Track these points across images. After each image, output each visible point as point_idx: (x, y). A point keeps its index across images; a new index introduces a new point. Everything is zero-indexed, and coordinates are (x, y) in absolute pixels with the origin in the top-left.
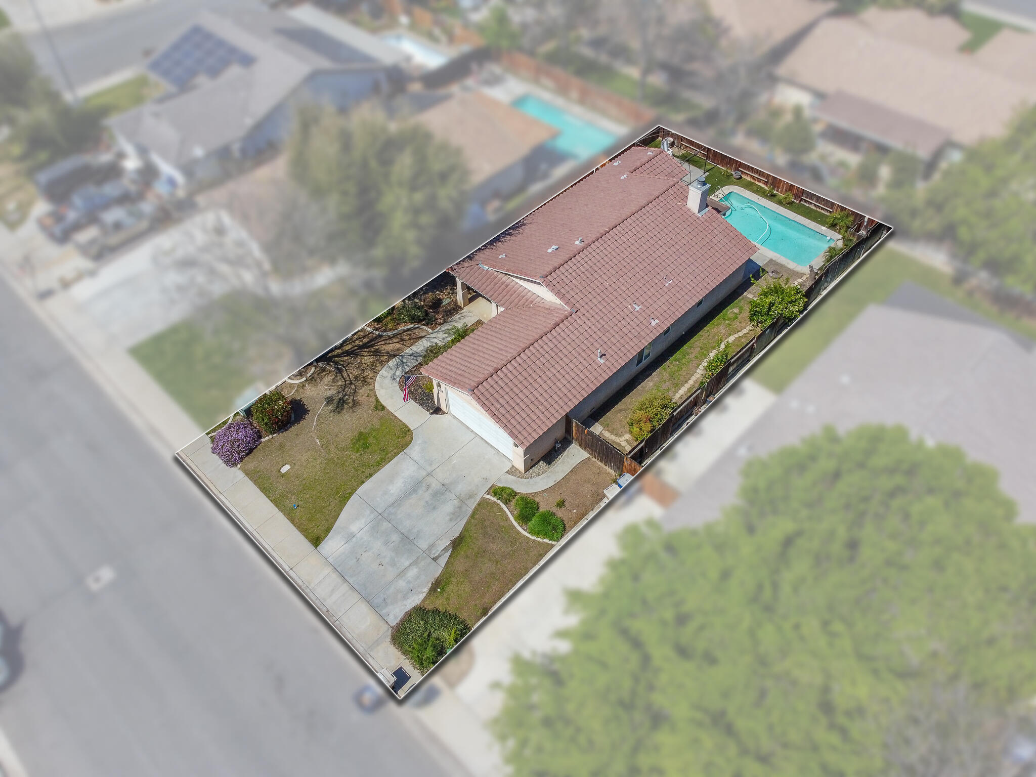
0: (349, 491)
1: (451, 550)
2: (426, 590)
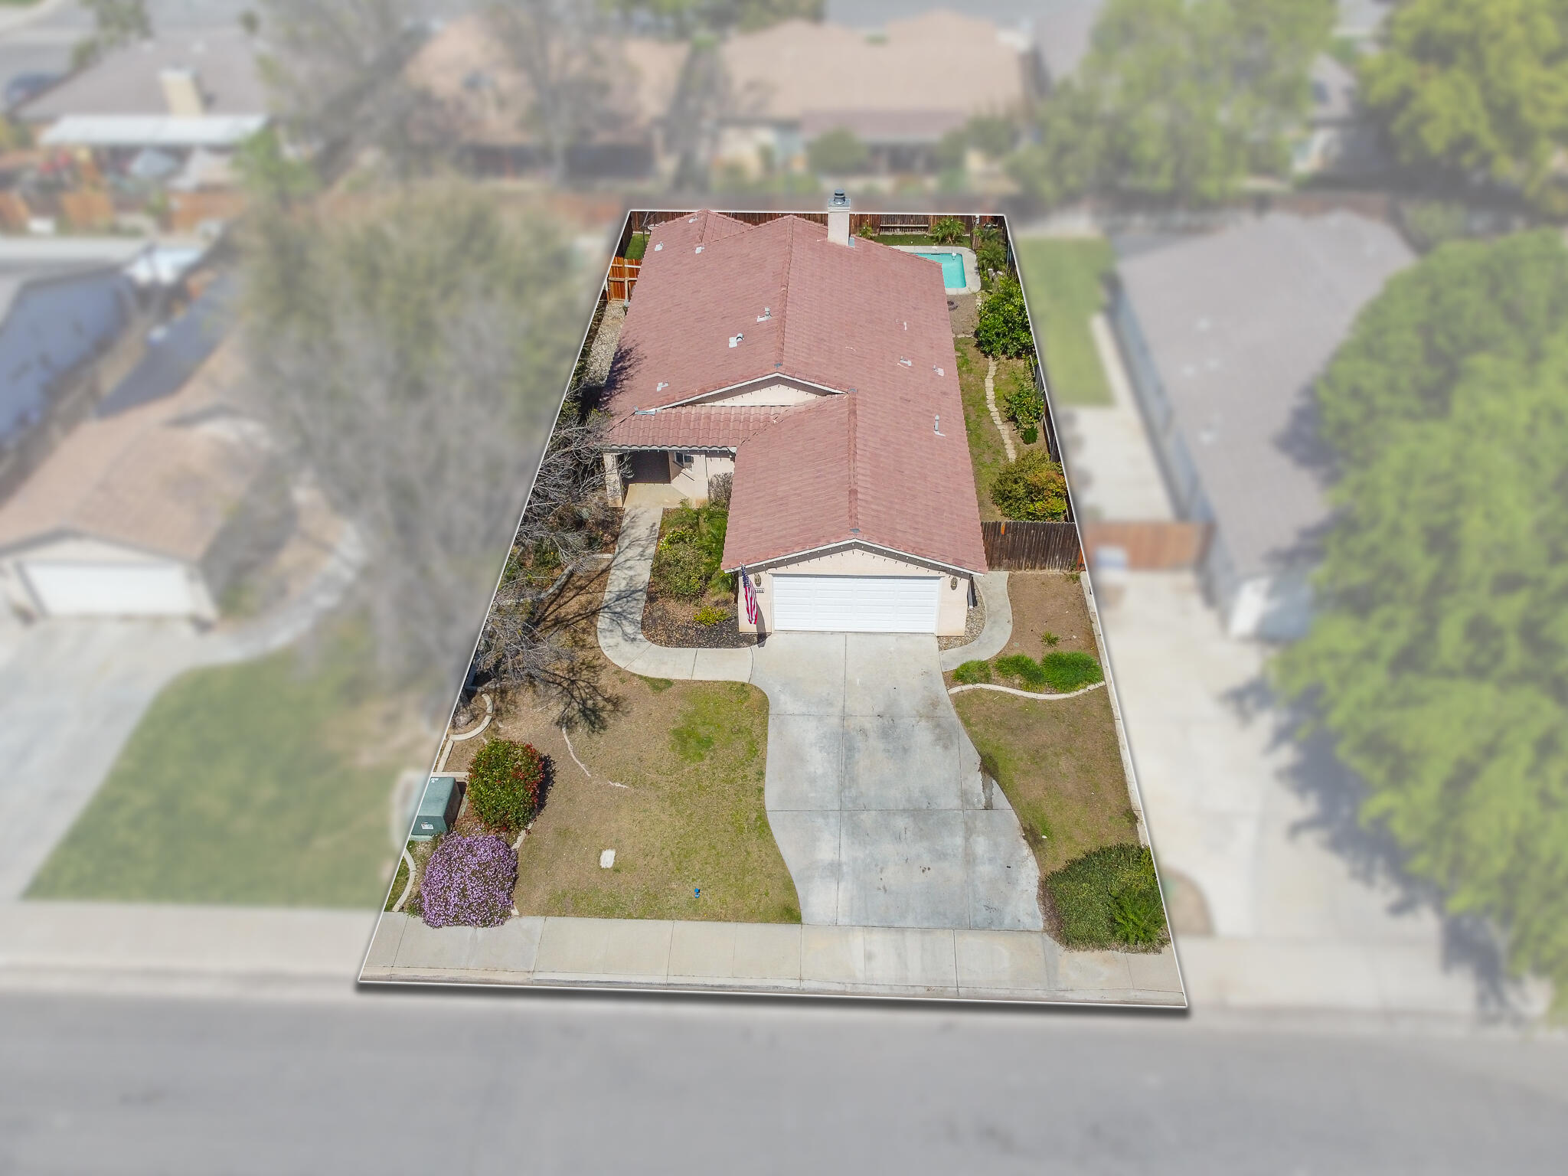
0: (754, 815)
1: (994, 781)
2: (1026, 850)
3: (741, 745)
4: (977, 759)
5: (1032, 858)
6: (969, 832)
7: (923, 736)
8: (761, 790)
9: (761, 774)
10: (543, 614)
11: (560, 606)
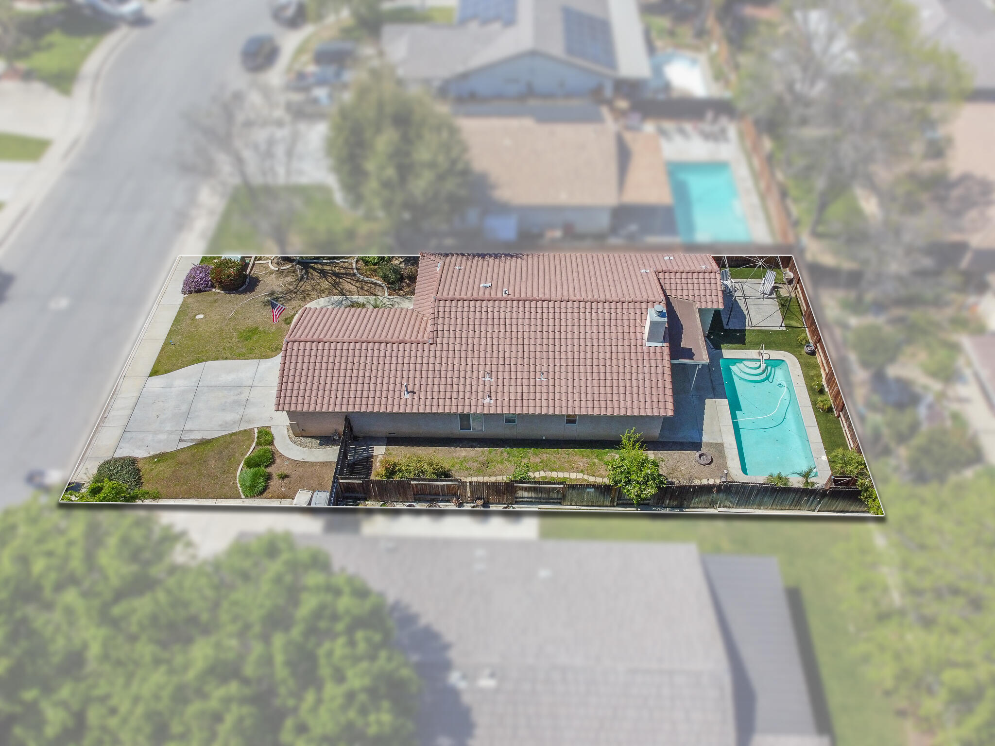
0: (205, 358)
1: (194, 443)
2: (152, 453)
3: (243, 350)
4: (210, 437)
5: (149, 455)
6: (170, 432)
7: (230, 417)
8: (217, 360)
9: (226, 359)
10: (344, 277)
11: (350, 283)
